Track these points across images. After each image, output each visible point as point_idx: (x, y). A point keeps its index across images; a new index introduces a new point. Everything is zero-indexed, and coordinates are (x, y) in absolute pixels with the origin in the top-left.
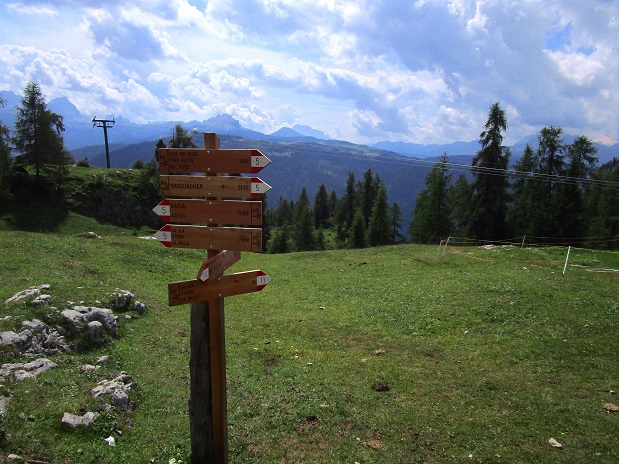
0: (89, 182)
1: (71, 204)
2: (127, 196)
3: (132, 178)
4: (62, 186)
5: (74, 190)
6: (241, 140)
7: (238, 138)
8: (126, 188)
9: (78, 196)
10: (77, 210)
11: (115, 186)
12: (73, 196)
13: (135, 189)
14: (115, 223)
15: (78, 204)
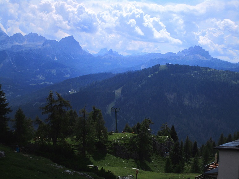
0: (113, 143)
1: (108, 151)
2: (125, 148)
3: (127, 139)
4: (106, 145)
5: (109, 146)
6: (209, 70)
7: (207, 68)
8: (125, 144)
9: (110, 148)
10: (110, 153)
11: (121, 144)
12: (109, 148)
13: (128, 144)
14: (121, 158)
15: (110, 151)
